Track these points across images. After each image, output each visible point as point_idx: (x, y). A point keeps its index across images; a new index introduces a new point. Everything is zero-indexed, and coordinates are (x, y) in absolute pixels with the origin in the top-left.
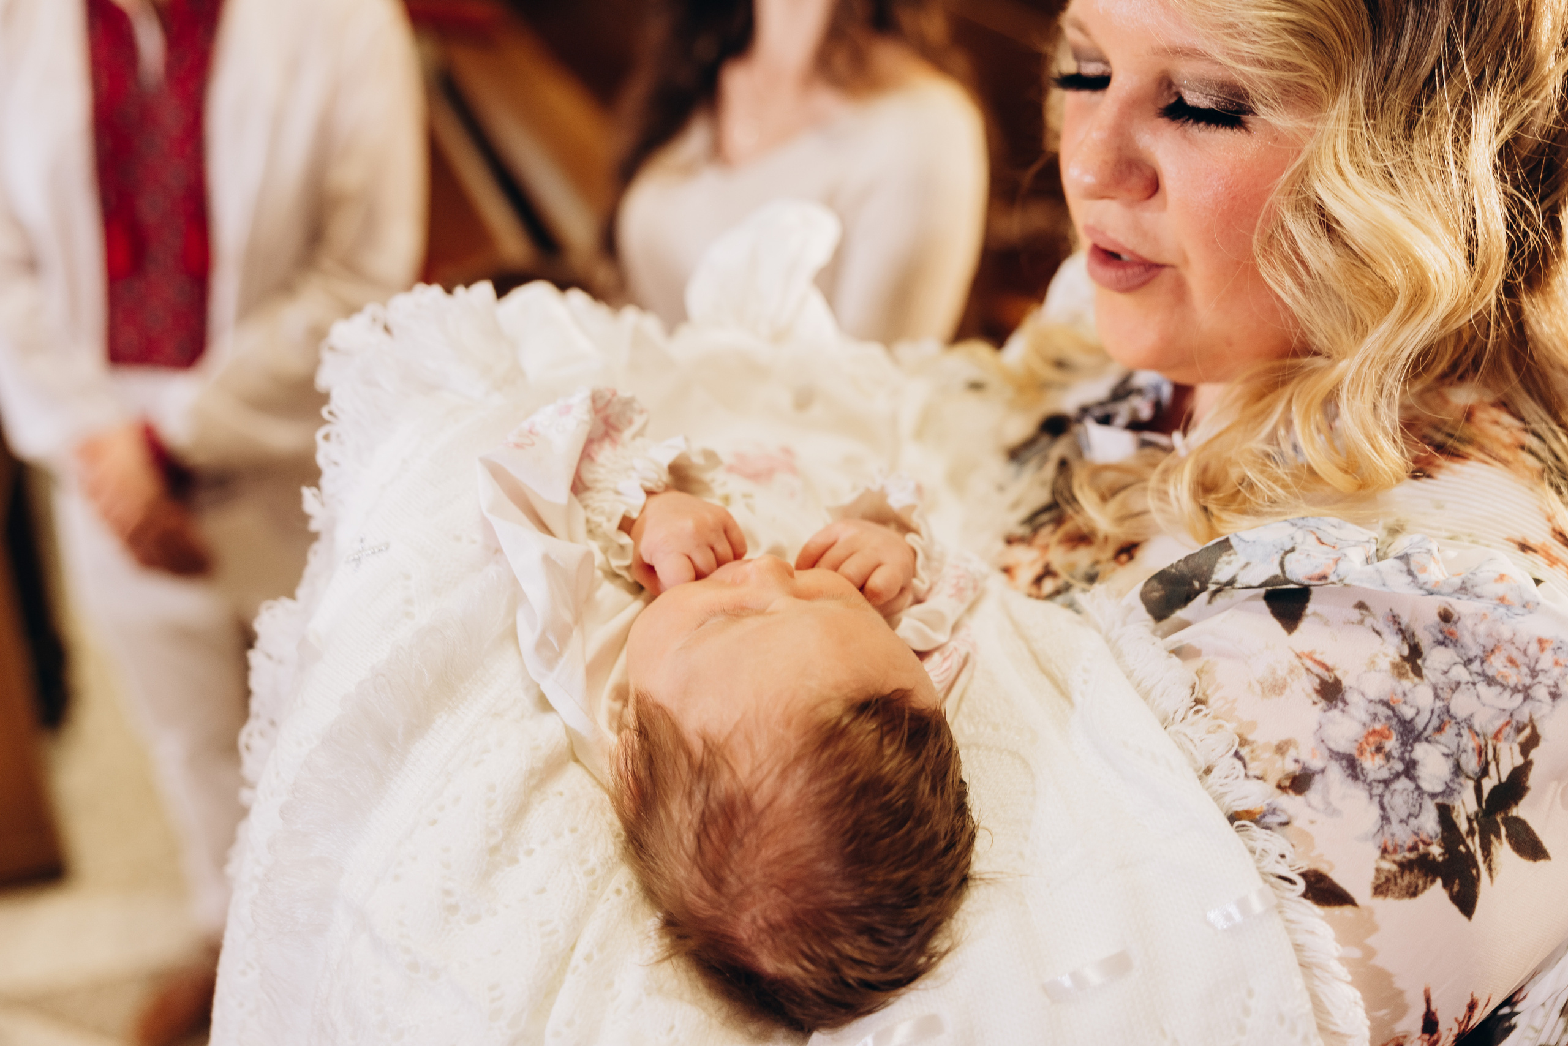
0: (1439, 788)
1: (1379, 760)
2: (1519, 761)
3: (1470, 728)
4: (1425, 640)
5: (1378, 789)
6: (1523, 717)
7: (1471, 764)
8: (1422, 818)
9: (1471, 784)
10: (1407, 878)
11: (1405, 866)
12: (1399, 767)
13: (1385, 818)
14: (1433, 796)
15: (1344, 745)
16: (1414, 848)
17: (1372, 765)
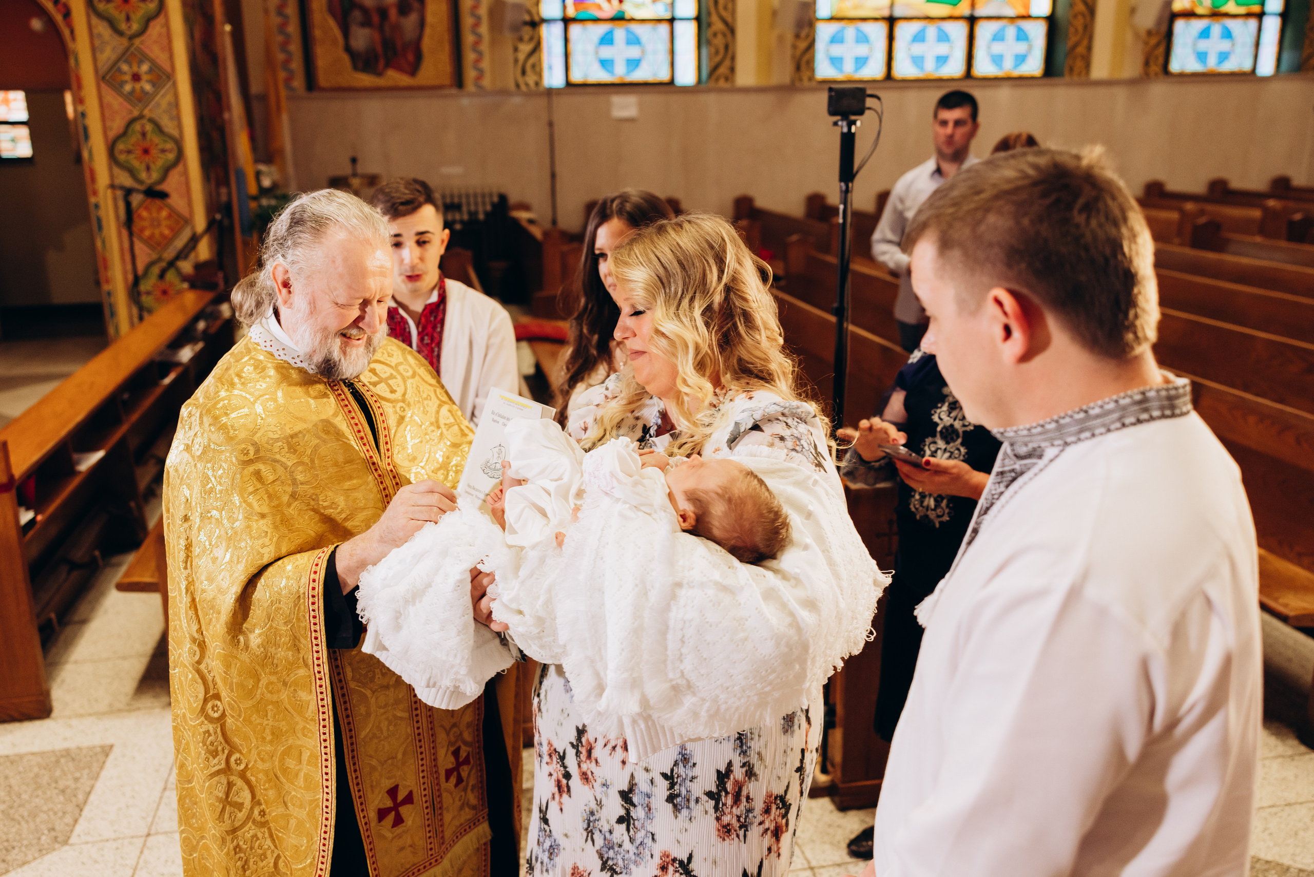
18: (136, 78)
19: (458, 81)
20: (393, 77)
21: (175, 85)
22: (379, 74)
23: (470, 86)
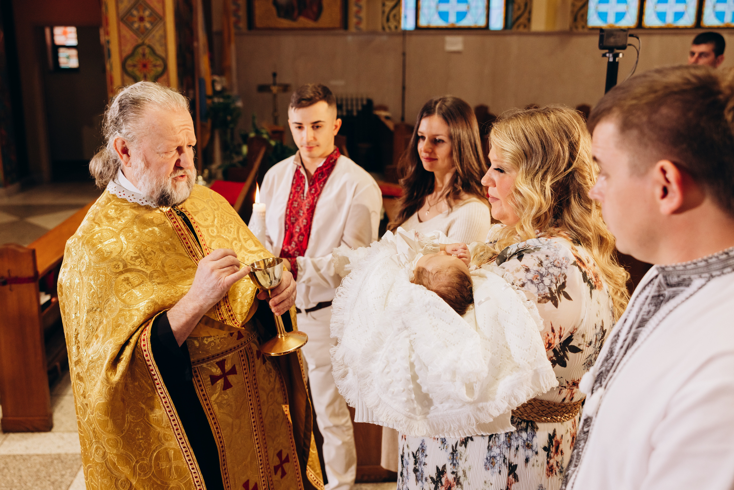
0: (548, 285)
1: (537, 280)
2: (564, 281)
3: (554, 275)
4: (543, 260)
5: (537, 285)
6: (562, 272)
7: (554, 281)
8: (546, 290)
9: (555, 284)
10: (544, 300)
11: (543, 298)
12: (541, 281)
13: (538, 290)
14: (547, 286)
15: (530, 278)
16: (544, 295)
17: (535, 281)
18: (142, 19)
19: (345, 25)
20: (303, 21)
21: (165, 24)
22: (294, 20)
23: (352, 28)
